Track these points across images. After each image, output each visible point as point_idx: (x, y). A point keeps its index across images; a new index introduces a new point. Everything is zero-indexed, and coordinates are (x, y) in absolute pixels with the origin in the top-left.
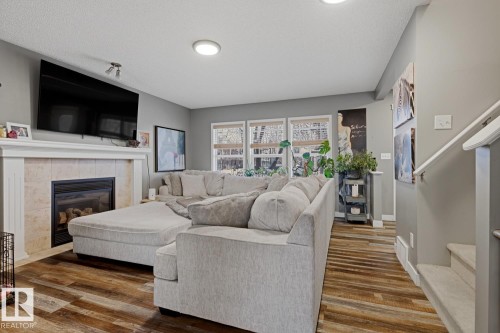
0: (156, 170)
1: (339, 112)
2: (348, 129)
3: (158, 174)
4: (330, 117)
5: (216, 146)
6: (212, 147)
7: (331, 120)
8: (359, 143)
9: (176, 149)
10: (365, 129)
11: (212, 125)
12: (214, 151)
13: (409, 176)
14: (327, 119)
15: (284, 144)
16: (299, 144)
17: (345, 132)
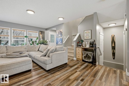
4: (38, 32)
8: (43, 38)
10: (44, 35)
13: (61, 44)
14: (37, 32)
15: (26, 37)
16: (30, 37)
17: (41, 36)
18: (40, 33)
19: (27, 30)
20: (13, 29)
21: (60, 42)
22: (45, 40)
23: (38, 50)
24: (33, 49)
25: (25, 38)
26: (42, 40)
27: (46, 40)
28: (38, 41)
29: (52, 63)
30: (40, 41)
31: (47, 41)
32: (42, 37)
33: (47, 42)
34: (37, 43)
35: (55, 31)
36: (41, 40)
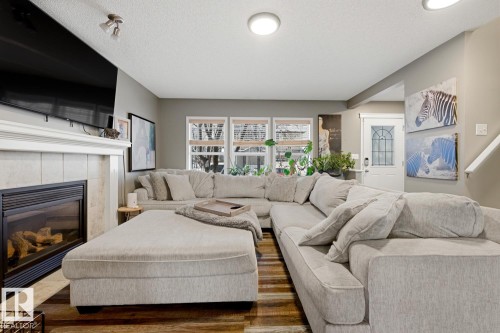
0: (130, 170)
1: (319, 116)
2: (327, 132)
3: (131, 174)
4: (311, 120)
5: (191, 142)
6: (187, 142)
7: (312, 122)
8: (335, 145)
9: (148, 144)
10: (340, 133)
11: (188, 118)
12: (189, 148)
13: (449, 174)
14: (309, 122)
15: (270, 143)
16: (283, 143)
17: (324, 134)
18: (321, 122)
19: (274, 119)
20: (234, 121)
21: (437, 163)
22: (345, 151)
23: (308, 200)
24: (286, 191)
25: (267, 147)
26: (327, 152)
27: (349, 155)
28: (310, 156)
29: (366, 321)
30: (320, 156)
31: (354, 156)
32: (330, 142)
33: (351, 164)
34: (308, 169)
35: (400, 105)
36: (323, 155)
